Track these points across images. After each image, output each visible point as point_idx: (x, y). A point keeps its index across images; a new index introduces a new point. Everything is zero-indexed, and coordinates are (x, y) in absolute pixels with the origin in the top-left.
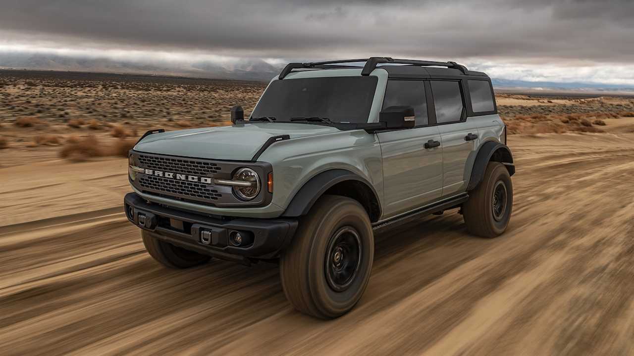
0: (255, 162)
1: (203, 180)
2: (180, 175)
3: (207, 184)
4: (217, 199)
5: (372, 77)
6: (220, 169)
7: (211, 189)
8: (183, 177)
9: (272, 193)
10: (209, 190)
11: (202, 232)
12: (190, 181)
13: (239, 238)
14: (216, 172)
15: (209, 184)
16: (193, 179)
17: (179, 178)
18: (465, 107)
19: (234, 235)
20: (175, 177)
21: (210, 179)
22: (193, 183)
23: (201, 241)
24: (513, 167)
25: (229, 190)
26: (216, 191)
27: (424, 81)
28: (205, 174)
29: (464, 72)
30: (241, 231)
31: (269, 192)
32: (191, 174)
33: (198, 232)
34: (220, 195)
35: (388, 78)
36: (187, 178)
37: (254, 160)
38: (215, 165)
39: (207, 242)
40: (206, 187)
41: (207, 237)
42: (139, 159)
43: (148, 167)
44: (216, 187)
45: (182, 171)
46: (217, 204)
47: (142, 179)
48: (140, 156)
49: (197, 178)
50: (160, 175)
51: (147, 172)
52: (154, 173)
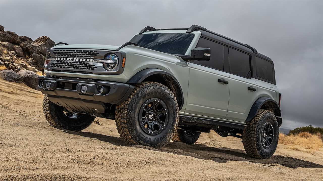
0: (118, 51)
1: (88, 60)
2: (75, 59)
3: (90, 62)
4: (94, 69)
5: (192, 34)
6: (98, 53)
7: (91, 64)
8: (77, 60)
9: (124, 68)
10: (91, 65)
11: (82, 87)
12: (81, 61)
13: (102, 90)
14: (96, 55)
16: (83, 60)
18: (251, 71)
19: (100, 88)
21: (92, 59)
22: (82, 62)
23: (81, 92)
24: (281, 119)
25: (101, 65)
26: (94, 65)
27: (224, 46)
28: (90, 57)
29: (254, 51)
30: (103, 86)
31: (123, 68)
32: (82, 57)
33: (80, 87)
34: (96, 67)
35: (201, 36)
36: (79, 60)
37: (117, 50)
38: (97, 51)
39: (84, 92)
40: (89, 63)
41: (85, 89)
42: (53, 52)
43: (58, 56)
44: (94, 63)
45: (77, 56)
46: (94, 72)
47: (52, 63)
48: (55, 50)
49: (85, 59)
50: (64, 60)
51: (56, 59)
52: (61, 59)
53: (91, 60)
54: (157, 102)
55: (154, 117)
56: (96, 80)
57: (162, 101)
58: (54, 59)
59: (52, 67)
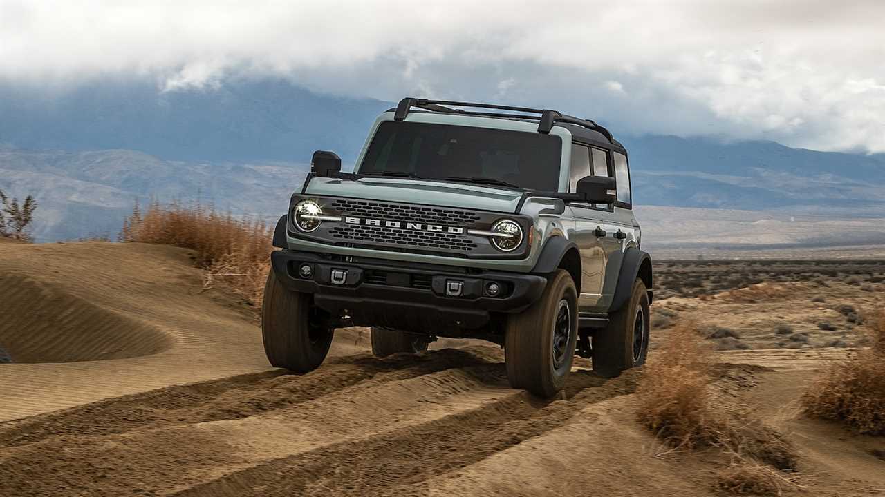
0: (518, 214)
2: (412, 224)
3: (457, 234)
4: (470, 249)
5: (552, 135)
6: (478, 218)
7: (462, 239)
8: (419, 227)
9: (531, 247)
10: (459, 240)
11: (447, 283)
12: (431, 231)
13: (494, 288)
14: (473, 222)
15: (460, 234)
17: (411, 228)
20: (403, 227)
21: (462, 229)
22: (435, 233)
23: (446, 293)
25: (484, 241)
26: (471, 242)
27: (588, 147)
28: (456, 223)
29: (609, 140)
30: (497, 282)
31: (529, 246)
32: (432, 223)
33: (442, 283)
34: (476, 246)
35: (573, 140)
36: (424, 227)
37: (517, 212)
38: (474, 214)
39: (458, 294)
40: (455, 237)
41: (457, 289)
42: (333, 204)
43: (354, 215)
44: (469, 238)
45: (417, 220)
46: (469, 255)
47: (335, 228)
48: (338, 201)
49: (441, 227)
51: (348, 220)
52: (362, 222)
53: (460, 231)
56: (478, 270)
58: (340, 219)
59: (335, 236)
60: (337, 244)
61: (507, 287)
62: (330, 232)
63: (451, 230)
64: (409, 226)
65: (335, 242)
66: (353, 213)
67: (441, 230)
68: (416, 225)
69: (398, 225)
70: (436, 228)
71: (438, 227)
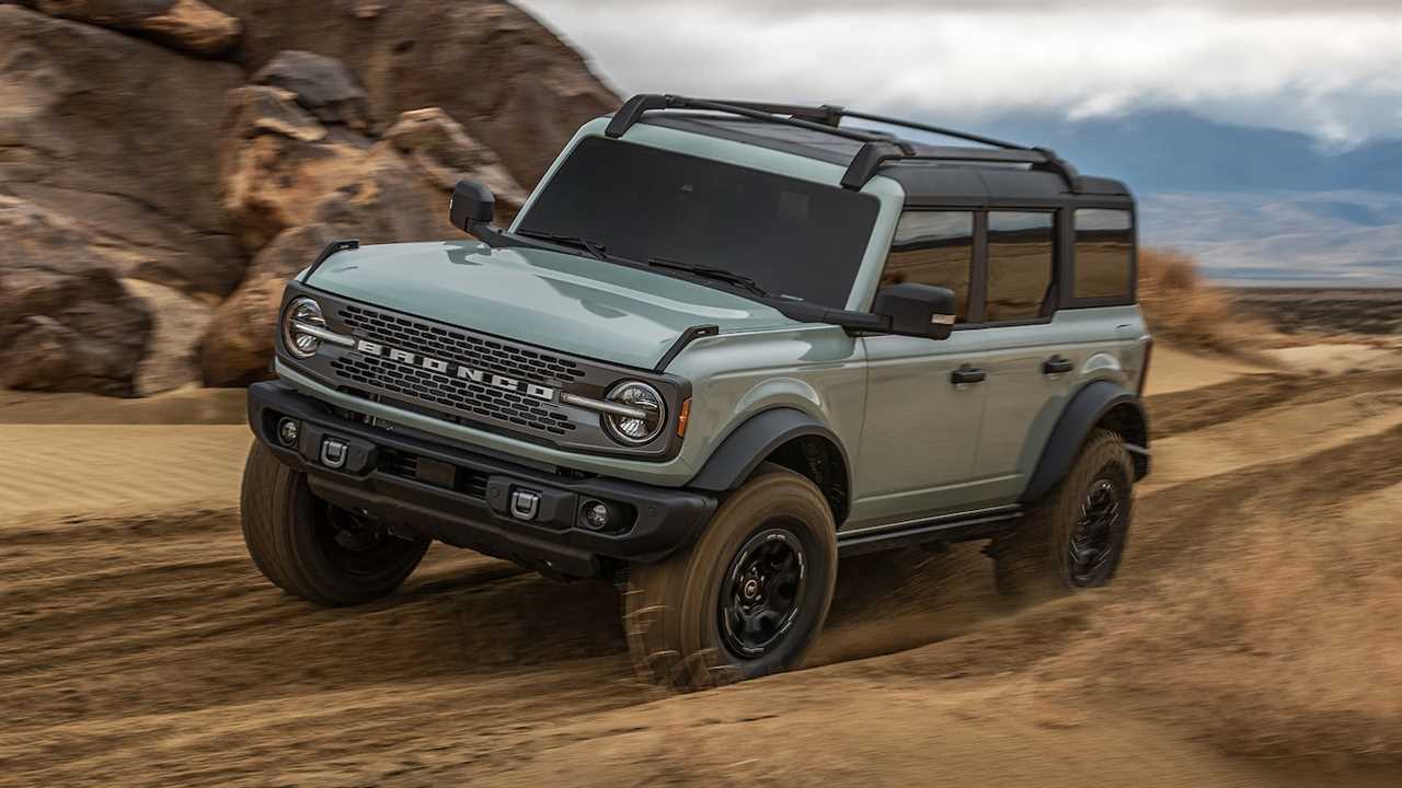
0: (662, 372)
2: (467, 370)
3: (542, 399)
4: (563, 432)
5: (864, 195)
6: (582, 374)
7: (549, 410)
8: (477, 376)
9: (682, 438)
10: (545, 412)
11: (515, 494)
12: (496, 387)
13: (600, 515)
14: (572, 379)
15: (548, 400)
17: (464, 376)
19: (590, 507)
20: (452, 372)
21: (551, 390)
22: (504, 393)
23: (507, 511)
24: (1146, 460)
25: (592, 419)
26: (565, 418)
27: (974, 211)
28: (541, 378)
29: (1070, 185)
30: (608, 502)
31: (679, 438)
32: (500, 372)
33: (505, 493)
34: (573, 427)
35: (904, 205)
36: (488, 379)
37: (657, 371)
38: (573, 365)
39: (526, 516)
40: (538, 404)
41: (528, 505)
42: (341, 313)
43: (372, 338)
44: (563, 410)
45: (475, 362)
46: (561, 443)
47: (342, 359)
48: (350, 308)
49: (515, 382)
50: (406, 361)
51: (363, 346)
52: (386, 352)
53: (548, 393)
54: (776, 541)
55: (760, 590)
56: (574, 475)
57: (793, 537)
58: (351, 342)
59: (339, 373)
60: (340, 389)
61: (625, 514)
62: (333, 364)
63: (532, 389)
64: (463, 371)
65: (338, 384)
66: (371, 335)
67: (514, 388)
68: (473, 372)
69: (443, 366)
70: (506, 383)
71: (510, 381)
